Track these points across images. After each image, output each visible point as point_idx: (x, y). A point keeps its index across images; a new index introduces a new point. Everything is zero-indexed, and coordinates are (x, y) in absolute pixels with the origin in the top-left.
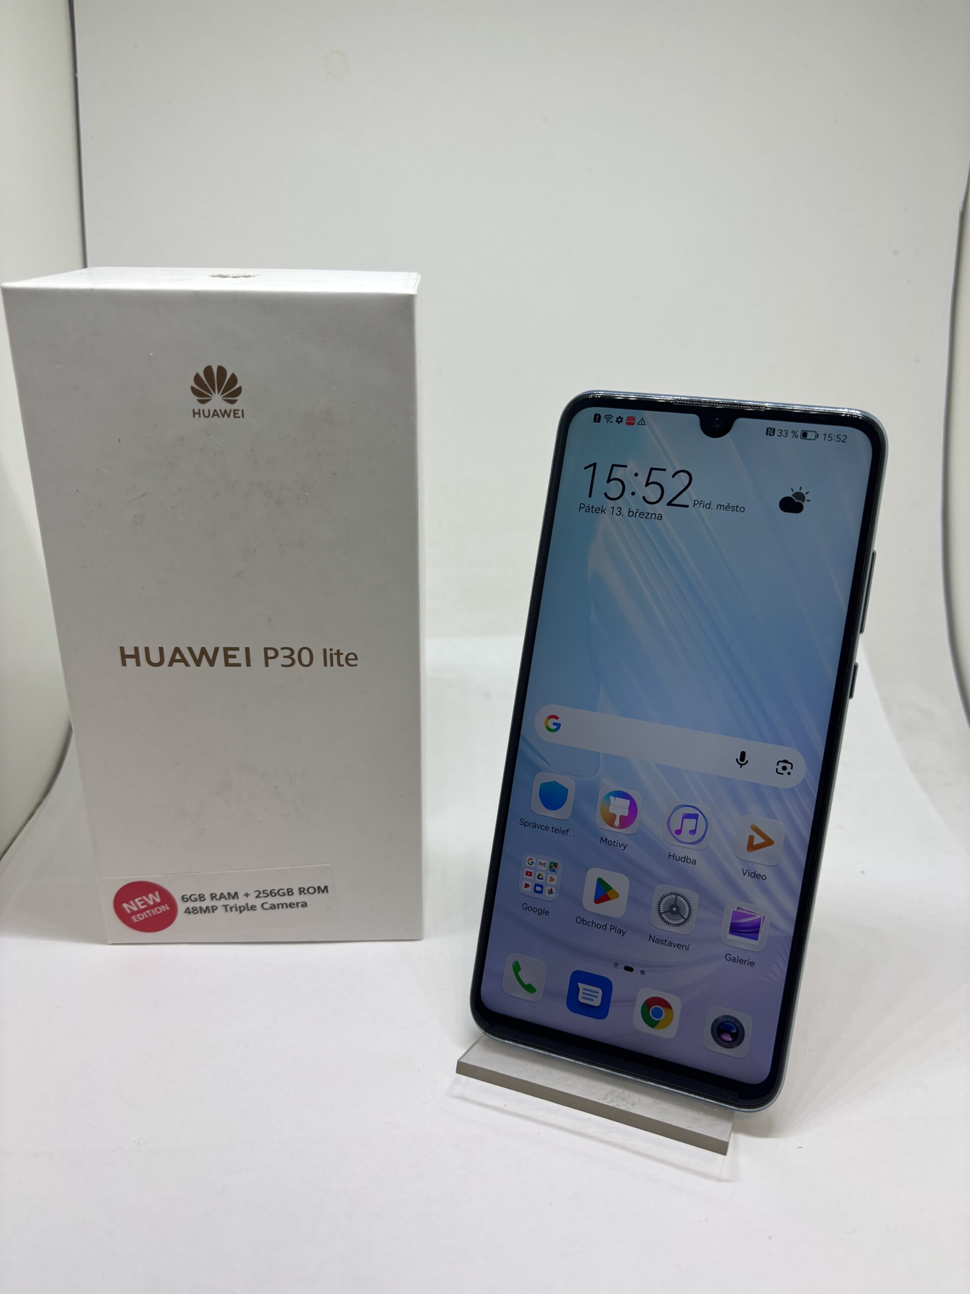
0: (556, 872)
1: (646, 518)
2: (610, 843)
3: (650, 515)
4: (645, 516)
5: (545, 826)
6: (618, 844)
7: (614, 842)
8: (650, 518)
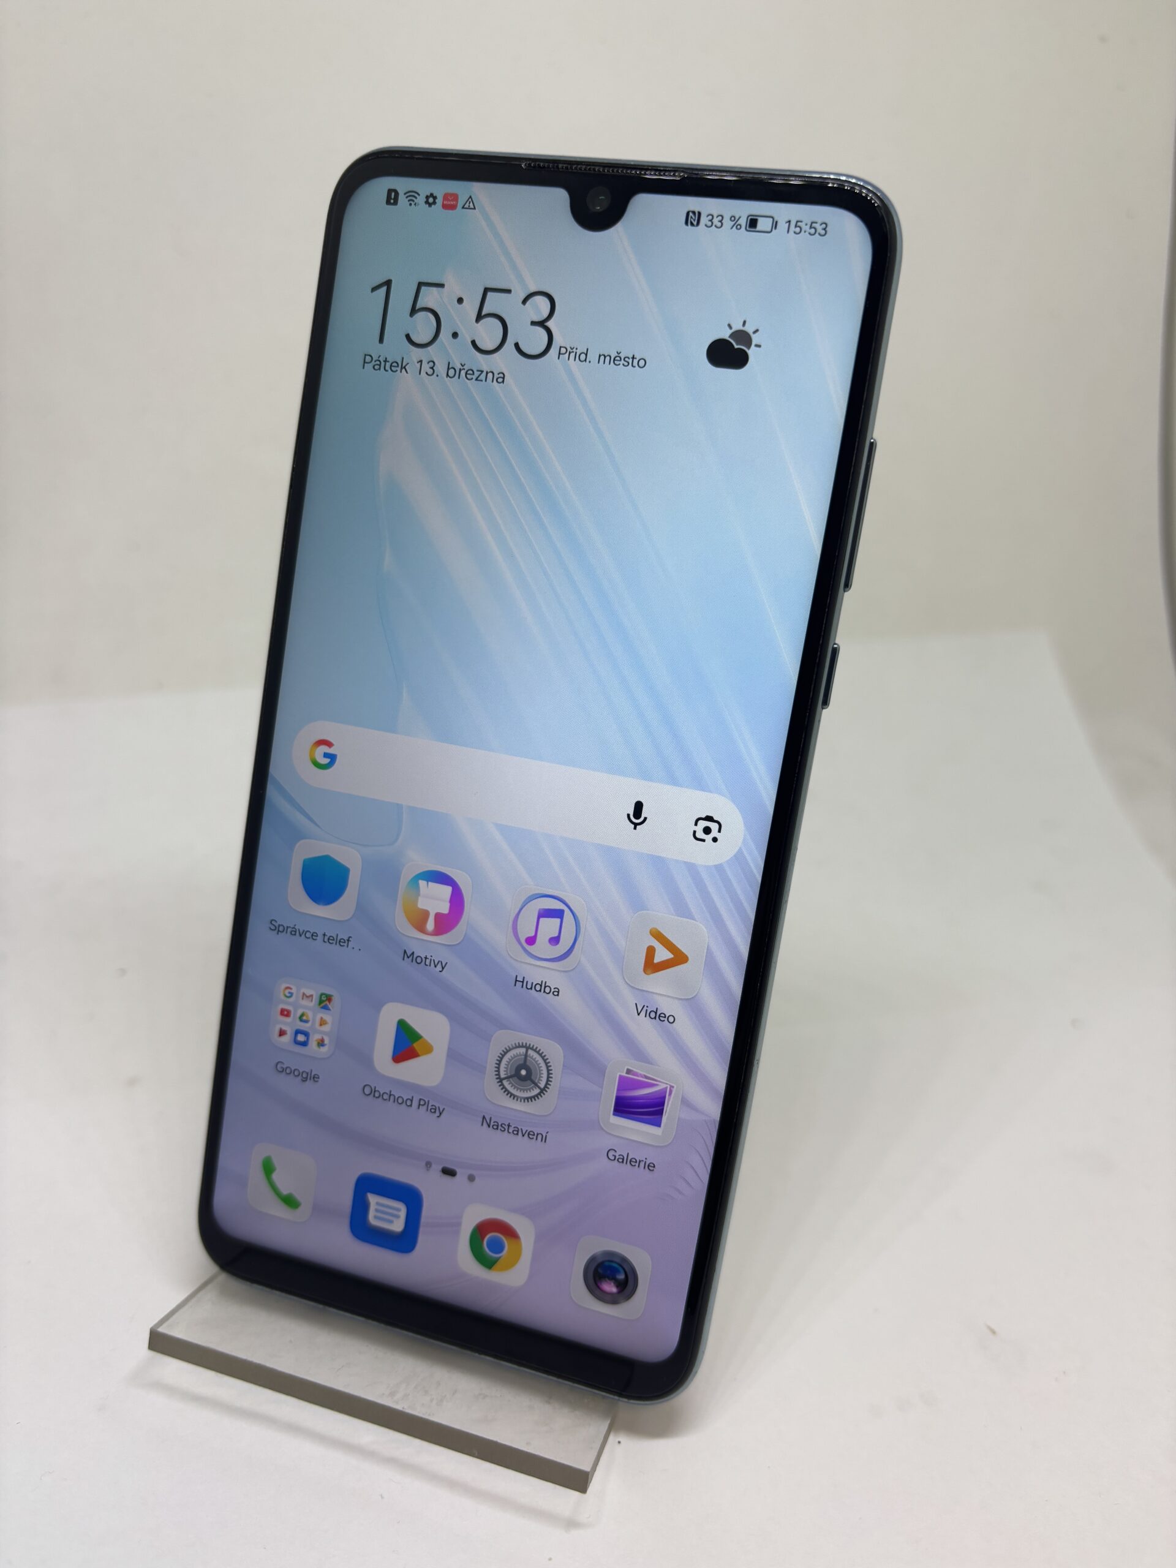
0: (329, 1010)
1: (477, 379)
2: (419, 960)
3: (484, 374)
4: (474, 377)
5: (312, 932)
6: (432, 962)
7: (426, 958)
8: (484, 379)
